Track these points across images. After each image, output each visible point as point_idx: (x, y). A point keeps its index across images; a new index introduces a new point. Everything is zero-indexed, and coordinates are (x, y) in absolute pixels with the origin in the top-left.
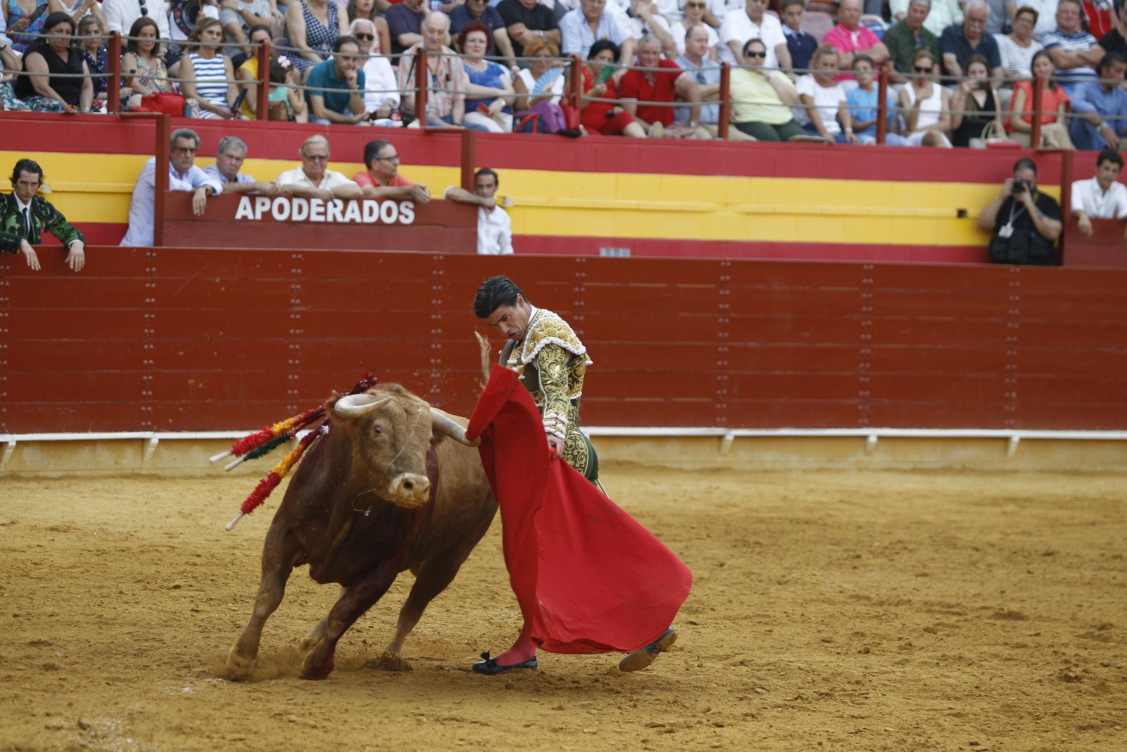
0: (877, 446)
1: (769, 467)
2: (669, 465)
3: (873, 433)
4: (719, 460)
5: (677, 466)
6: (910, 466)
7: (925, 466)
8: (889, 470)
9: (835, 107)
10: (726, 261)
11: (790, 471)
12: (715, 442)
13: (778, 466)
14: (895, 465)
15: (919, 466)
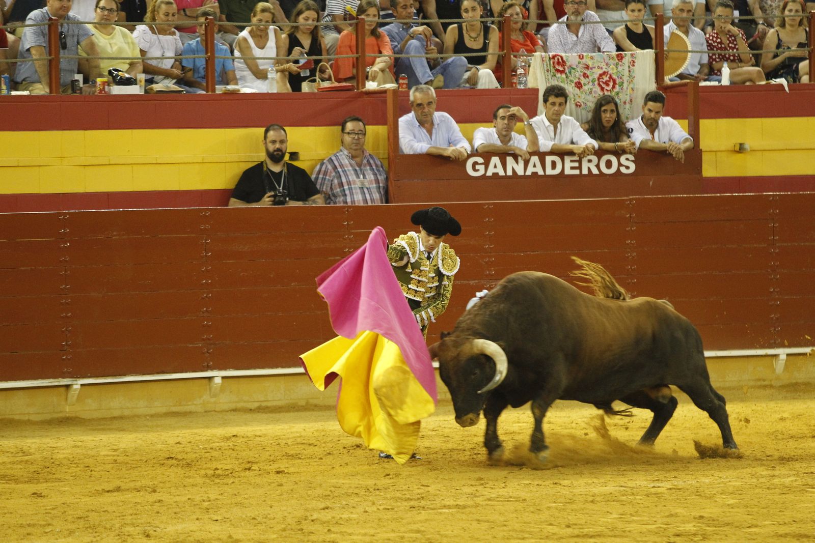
0: (222, 389)
1: (117, 413)
2: (17, 417)
3: (218, 375)
4: (68, 410)
5: (26, 418)
6: (256, 405)
7: (269, 404)
8: (235, 410)
9: (171, 58)
10: (65, 214)
11: (138, 416)
12: (63, 390)
13: (127, 413)
14: (239, 405)
15: (264, 404)
